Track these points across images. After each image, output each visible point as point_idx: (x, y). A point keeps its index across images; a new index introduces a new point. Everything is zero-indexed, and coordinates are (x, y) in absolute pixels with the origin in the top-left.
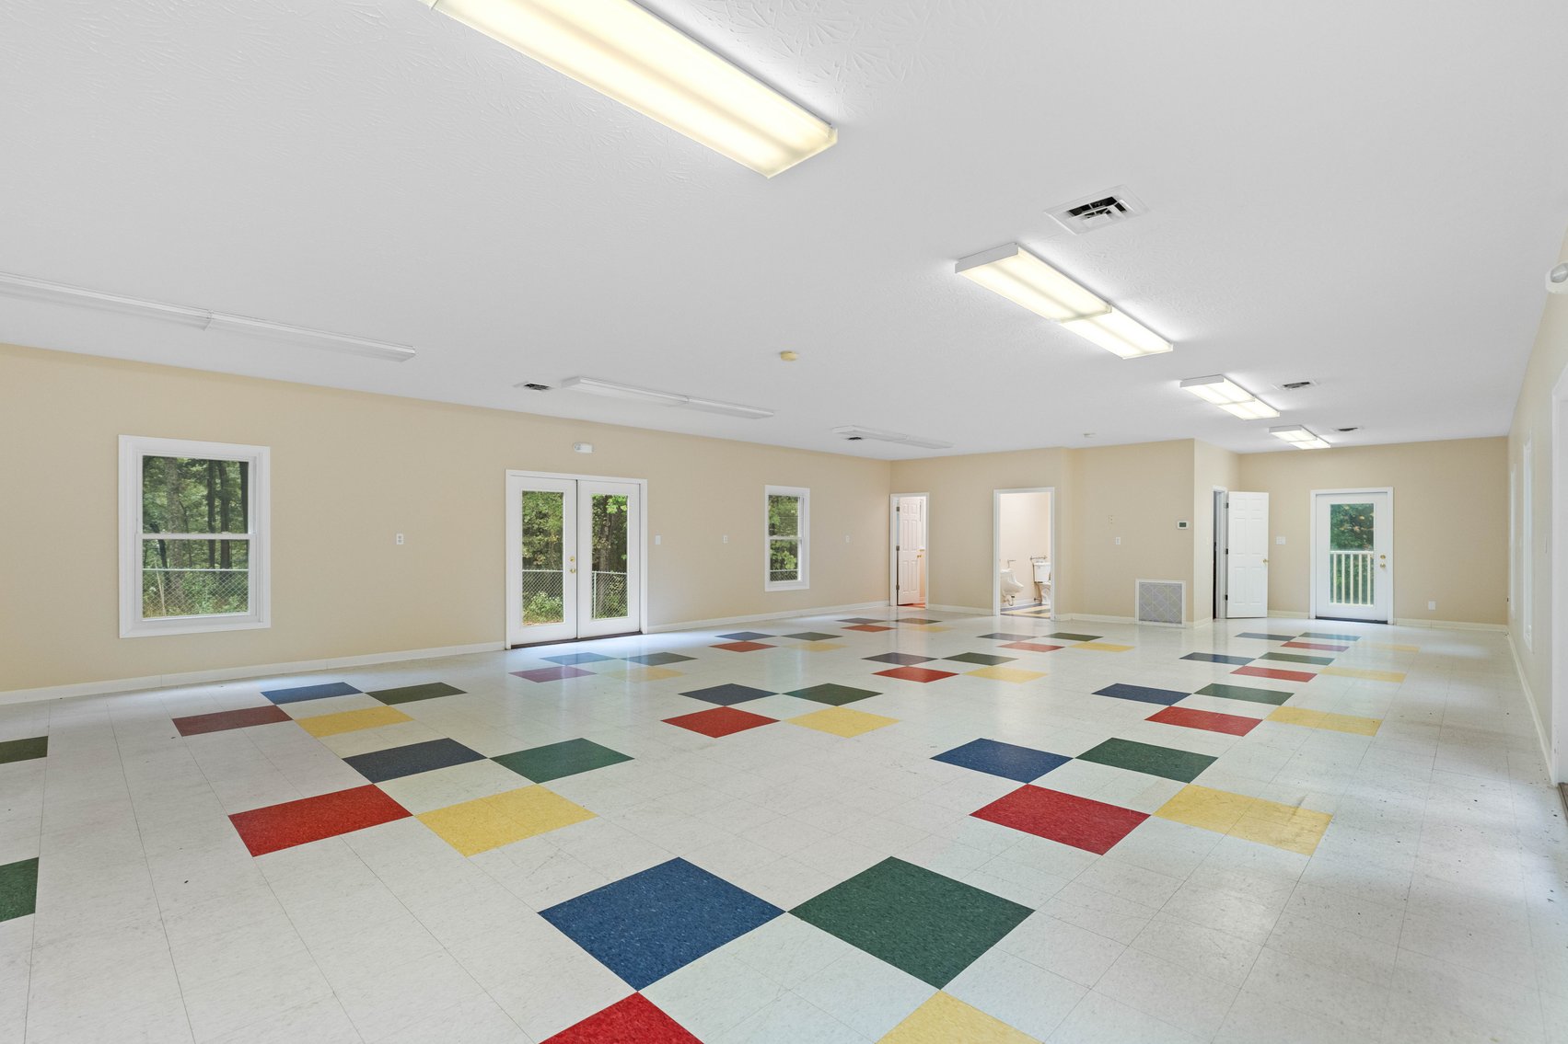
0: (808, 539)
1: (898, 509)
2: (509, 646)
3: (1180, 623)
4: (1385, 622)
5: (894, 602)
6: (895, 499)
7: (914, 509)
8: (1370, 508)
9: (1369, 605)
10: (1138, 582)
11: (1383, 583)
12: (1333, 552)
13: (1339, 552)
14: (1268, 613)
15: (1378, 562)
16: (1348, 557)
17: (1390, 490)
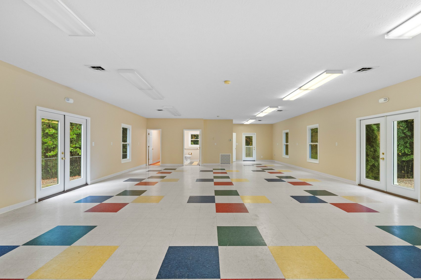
0: (131, 143)
1: (149, 134)
2: (37, 201)
3: (230, 164)
4: (255, 161)
5: (148, 164)
6: (148, 131)
7: (154, 134)
8: (252, 137)
9: (252, 157)
10: (220, 154)
11: (254, 153)
12: (246, 146)
13: (247, 146)
14: (236, 161)
15: (253, 148)
16: (248, 147)
17: (256, 133)
